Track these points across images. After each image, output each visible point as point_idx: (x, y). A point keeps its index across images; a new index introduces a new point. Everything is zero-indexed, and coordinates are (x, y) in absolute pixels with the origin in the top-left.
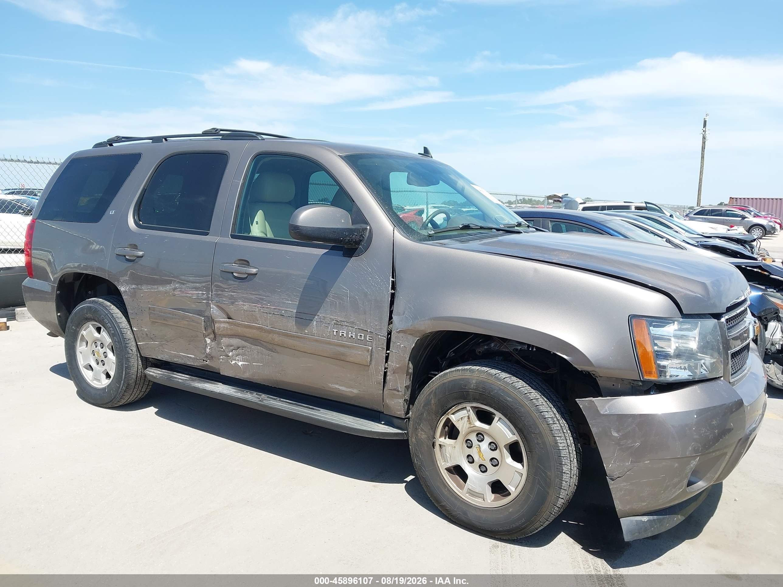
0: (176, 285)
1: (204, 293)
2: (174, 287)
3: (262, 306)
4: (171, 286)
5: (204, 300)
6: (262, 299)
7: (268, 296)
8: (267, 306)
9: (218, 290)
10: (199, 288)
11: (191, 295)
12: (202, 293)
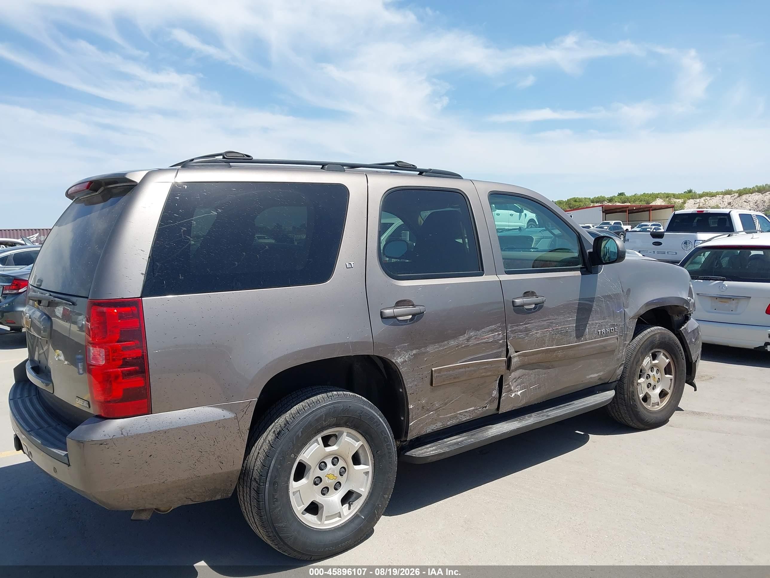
0: (471, 334)
1: (500, 333)
2: (468, 336)
3: (552, 329)
4: (465, 336)
5: (500, 340)
6: (552, 323)
7: (556, 319)
8: (556, 328)
9: (513, 326)
10: (495, 329)
11: (487, 340)
12: (498, 334)
